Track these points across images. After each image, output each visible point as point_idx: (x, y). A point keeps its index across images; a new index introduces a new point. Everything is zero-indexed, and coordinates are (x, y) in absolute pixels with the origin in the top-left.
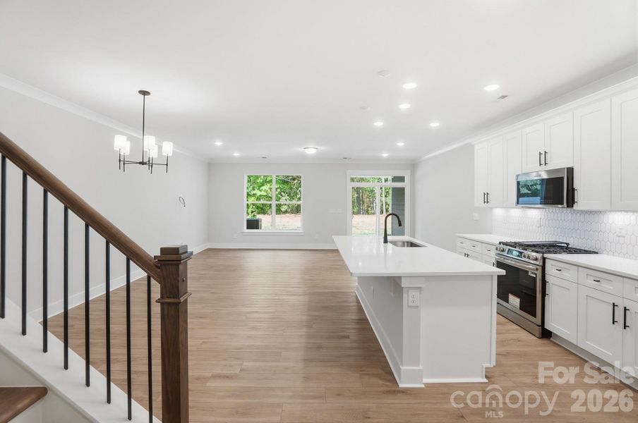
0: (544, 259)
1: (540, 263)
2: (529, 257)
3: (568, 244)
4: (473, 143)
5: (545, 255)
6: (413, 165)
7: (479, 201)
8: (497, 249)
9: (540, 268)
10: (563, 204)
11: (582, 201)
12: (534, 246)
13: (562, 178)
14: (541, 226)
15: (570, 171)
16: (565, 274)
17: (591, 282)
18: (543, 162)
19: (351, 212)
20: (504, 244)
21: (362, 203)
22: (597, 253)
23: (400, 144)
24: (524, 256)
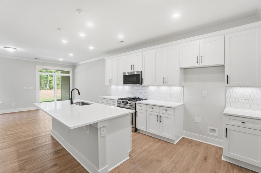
0: (135, 103)
1: (134, 105)
2: (131, 104)
3: (139, 97)
4: (105, 59)
5: (136, 102)
6: (74, 66)
7: (107, 83)
8: (118, 102)
9: (134, 107)
10: (139, 83)
11: (145, 82)
12: (130, 99)
13: (139, 74)
14: (129, 92)
15: (141, 72)
16: (143, 108)
17: (151, 109)
18: (132, 69)
19: (39, 89)
20: (120, 99)
21: (46, 84)
22: (146, 99)
23: (71, 55)
24: (129, 103)
